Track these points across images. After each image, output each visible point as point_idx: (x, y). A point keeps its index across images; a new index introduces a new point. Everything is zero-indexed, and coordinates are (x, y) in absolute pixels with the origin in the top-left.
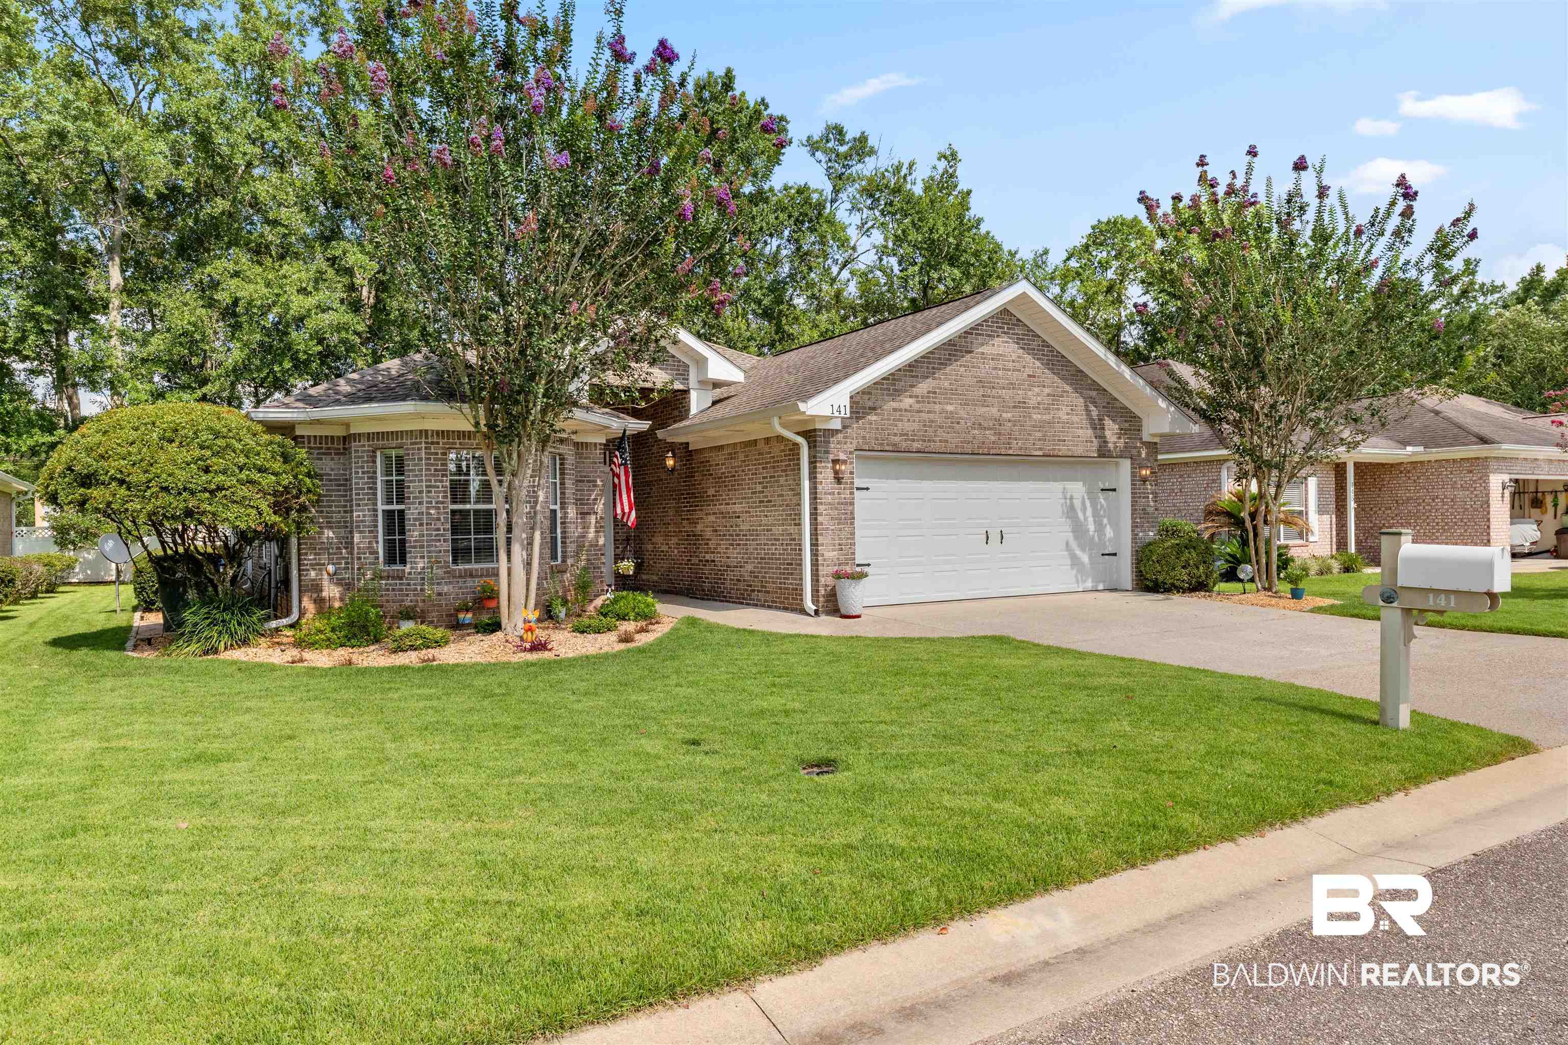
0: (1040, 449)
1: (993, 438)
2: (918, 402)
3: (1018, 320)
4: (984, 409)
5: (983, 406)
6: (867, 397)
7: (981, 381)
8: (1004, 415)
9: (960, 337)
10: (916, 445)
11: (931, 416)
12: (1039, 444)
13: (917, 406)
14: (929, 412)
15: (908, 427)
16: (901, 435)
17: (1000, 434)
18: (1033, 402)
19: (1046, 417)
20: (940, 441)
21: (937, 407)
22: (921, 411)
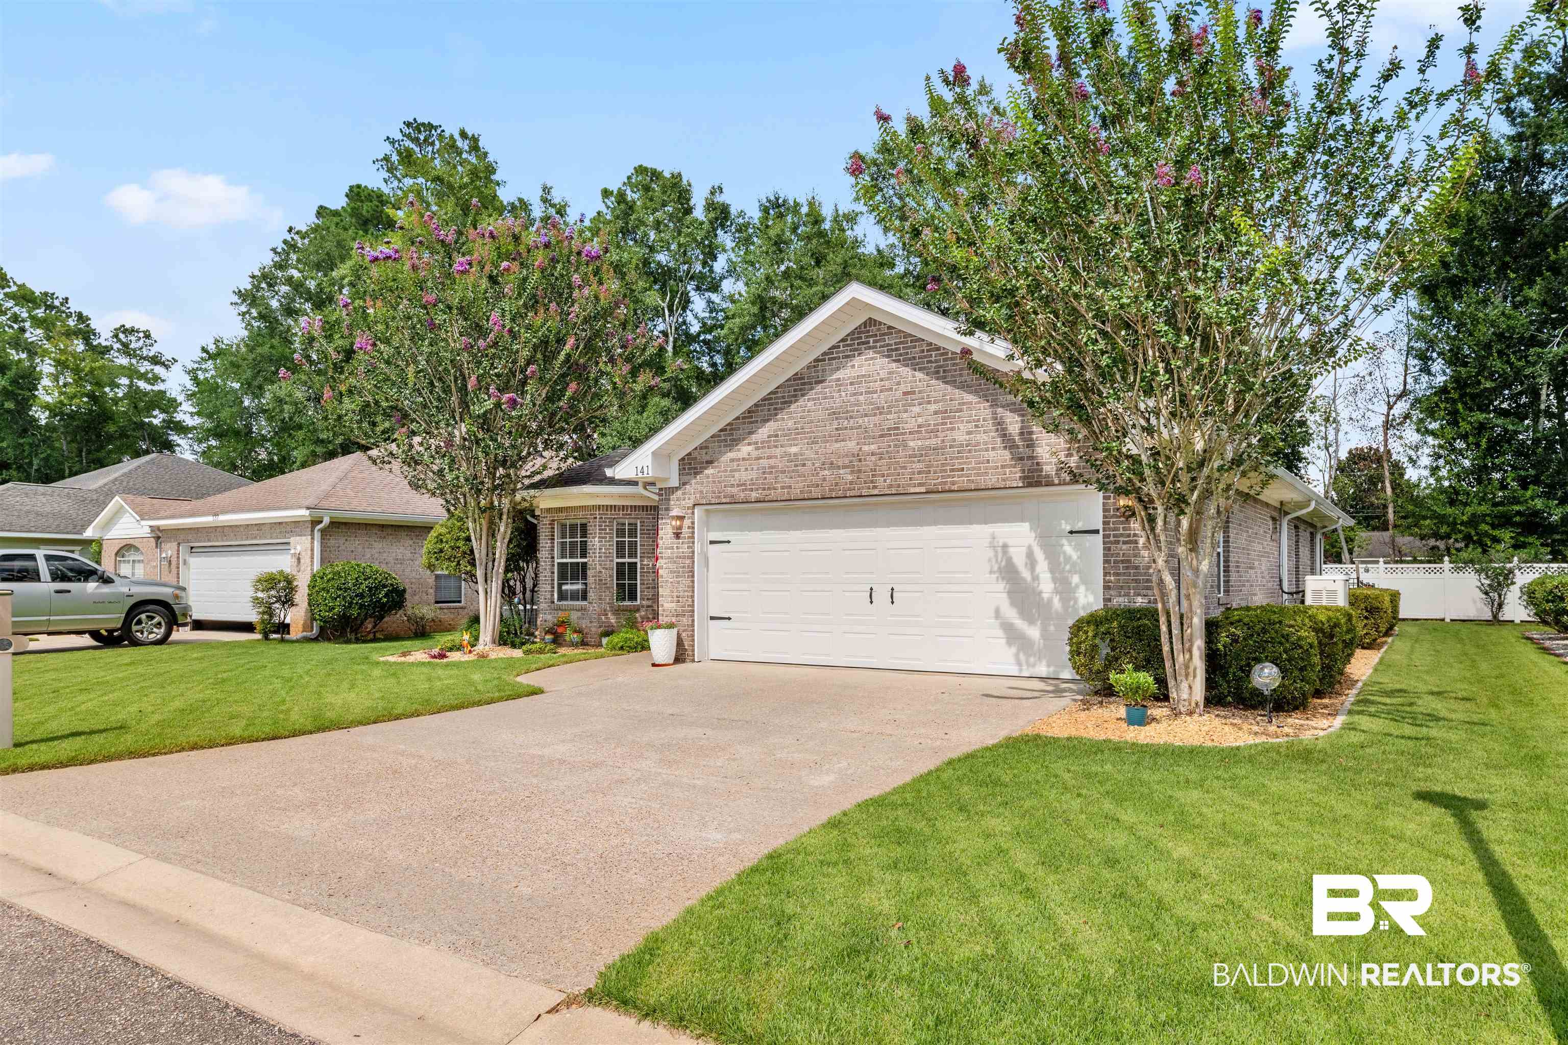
0: (920, 485)
1: (850, 477)
2: (757, 449)
3: (890, 327)
4: (838, 445)
5: (836, 441)
6: (704, 451)
7: (834, 413)
8: (866, 448)
9: (808, 367)
10: (754, 495)
11: (772, 462)
12: (918, 478)
13: (755, 454)
14: (769, 457)
15: (743, 476)
16: (738, 485)
17: (859, 471)
18: (911, 425)
19: (933, 442)
20: (782, 488)
21: (778, 451)
22: (760, 458)
